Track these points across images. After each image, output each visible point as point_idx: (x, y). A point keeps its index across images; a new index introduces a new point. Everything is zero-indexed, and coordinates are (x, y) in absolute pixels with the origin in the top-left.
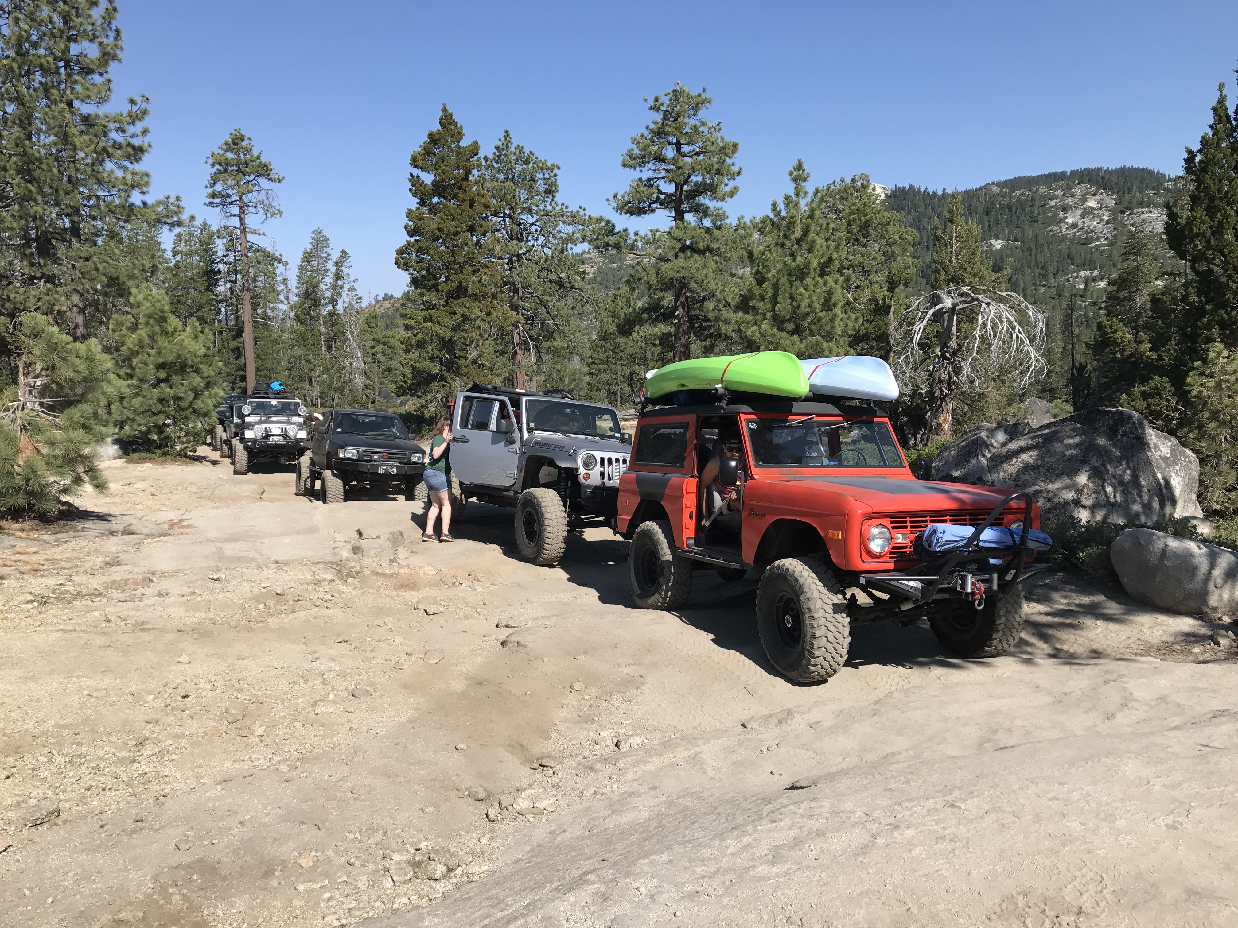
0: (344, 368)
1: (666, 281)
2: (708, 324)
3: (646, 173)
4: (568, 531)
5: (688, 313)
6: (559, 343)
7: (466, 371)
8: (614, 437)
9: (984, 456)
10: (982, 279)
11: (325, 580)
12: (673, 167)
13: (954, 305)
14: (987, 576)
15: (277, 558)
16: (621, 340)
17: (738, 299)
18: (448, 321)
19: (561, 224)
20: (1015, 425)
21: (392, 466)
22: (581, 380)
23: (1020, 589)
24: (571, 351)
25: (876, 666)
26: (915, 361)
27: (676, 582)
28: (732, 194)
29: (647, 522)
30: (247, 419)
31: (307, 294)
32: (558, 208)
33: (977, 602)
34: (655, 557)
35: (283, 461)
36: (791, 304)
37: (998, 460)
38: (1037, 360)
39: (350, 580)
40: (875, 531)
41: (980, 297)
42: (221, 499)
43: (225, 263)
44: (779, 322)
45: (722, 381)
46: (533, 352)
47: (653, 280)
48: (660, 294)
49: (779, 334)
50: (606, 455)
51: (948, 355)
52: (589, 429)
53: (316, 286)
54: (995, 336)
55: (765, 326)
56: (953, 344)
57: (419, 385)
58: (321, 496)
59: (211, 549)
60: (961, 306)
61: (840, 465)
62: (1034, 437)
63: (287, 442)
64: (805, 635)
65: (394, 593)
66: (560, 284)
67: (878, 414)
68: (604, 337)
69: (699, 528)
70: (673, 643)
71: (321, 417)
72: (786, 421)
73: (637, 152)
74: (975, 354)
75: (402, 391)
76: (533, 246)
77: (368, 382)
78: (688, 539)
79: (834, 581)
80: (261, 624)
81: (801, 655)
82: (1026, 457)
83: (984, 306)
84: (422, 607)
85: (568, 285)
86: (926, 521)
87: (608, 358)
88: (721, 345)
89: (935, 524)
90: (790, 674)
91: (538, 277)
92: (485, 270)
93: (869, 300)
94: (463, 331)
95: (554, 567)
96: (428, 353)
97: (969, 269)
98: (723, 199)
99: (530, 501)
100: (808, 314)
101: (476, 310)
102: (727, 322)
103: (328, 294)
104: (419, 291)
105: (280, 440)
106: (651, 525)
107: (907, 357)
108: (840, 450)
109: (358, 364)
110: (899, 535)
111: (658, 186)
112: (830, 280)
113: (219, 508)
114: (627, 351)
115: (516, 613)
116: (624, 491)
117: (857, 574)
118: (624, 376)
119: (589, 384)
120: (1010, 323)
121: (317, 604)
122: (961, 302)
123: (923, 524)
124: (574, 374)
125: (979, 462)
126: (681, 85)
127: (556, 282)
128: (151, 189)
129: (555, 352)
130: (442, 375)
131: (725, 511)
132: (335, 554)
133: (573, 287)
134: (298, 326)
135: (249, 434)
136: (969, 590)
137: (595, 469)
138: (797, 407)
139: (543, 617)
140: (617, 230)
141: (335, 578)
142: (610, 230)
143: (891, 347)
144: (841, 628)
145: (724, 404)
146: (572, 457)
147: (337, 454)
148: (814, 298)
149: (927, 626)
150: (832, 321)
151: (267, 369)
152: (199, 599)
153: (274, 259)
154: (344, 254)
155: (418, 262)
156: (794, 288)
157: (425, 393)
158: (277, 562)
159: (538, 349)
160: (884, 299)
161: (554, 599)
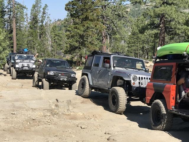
0: (45, 44)
1: (157, 14)
2: (172, 30)
4: (127, 102)
5: (164, 26)
6: (118, 36)
7: (87, 45)
8: (143, 70)
11: (47, 115)
15: (32, 108)
16: (140, 35)
18: (82, 29)
21: (65, 78)
22: (125, 49)
24: (122, 39)
27: (167, 121)
29: (157, 100)
30: (17, 61)
31: (34, 19)
34: (160, 112)
35: (28, 75)
39: (55, 116)
42: (9, 87)
43: (7, 8)
45: (186, 51)
46: (108, 39)
47: (152, 14)
50: (141, 76)
52: (133, 67)
53: (37, 16)
57: (72, 50)
58: (41, 87)
59: (10, 104)
63: (29, 69)
65: (70, 121)
66: (119, 15)
68: (134, 34)
69: (176, 103)
71: (42, 61)
75: (66, 52)
76: (110, 2)
77: (52, 49)
78: (172, 106)
80: (29, 129)
84: (80, 126)
85: (122, 16)
87: (135, 41)
91: (111, 13)
92: (95, 11)
94: (87, 32)
95: (122, 114)
96: (75, 39)
99: (114, 91)
101: (92, 25)
102: (179, 29)
103: (41, 19)
104: (72, 18)
105: (27, 68)
106: (158, 101)
109: (50, 43)
113: (9, 90)
114: (142, 39)
115: (111, 129)
116: (148, 89)
118: (140, 48)
119: (128, 50)
121: (46, 123)
124: (122, 47)
127: (118, 15)
129: (116, 39)
130: (80, 47)
131: (186, 97)
132: (50, 107)
133: (123, 17)
134: (31, 30)
135: (17, 66)
137: (137, 81)
139: (120, 131)
141: (51, 115)
145: (186, 59)
146: (129, 76)
147: (47, 73)
151: (20, 44)
152: (9, 120)
153: (23, 7)
154: (46, 6)
155: (72, 9)
157: (74, 53)
158: (32, 109)
159: (110, 38)
161: (123, 125)
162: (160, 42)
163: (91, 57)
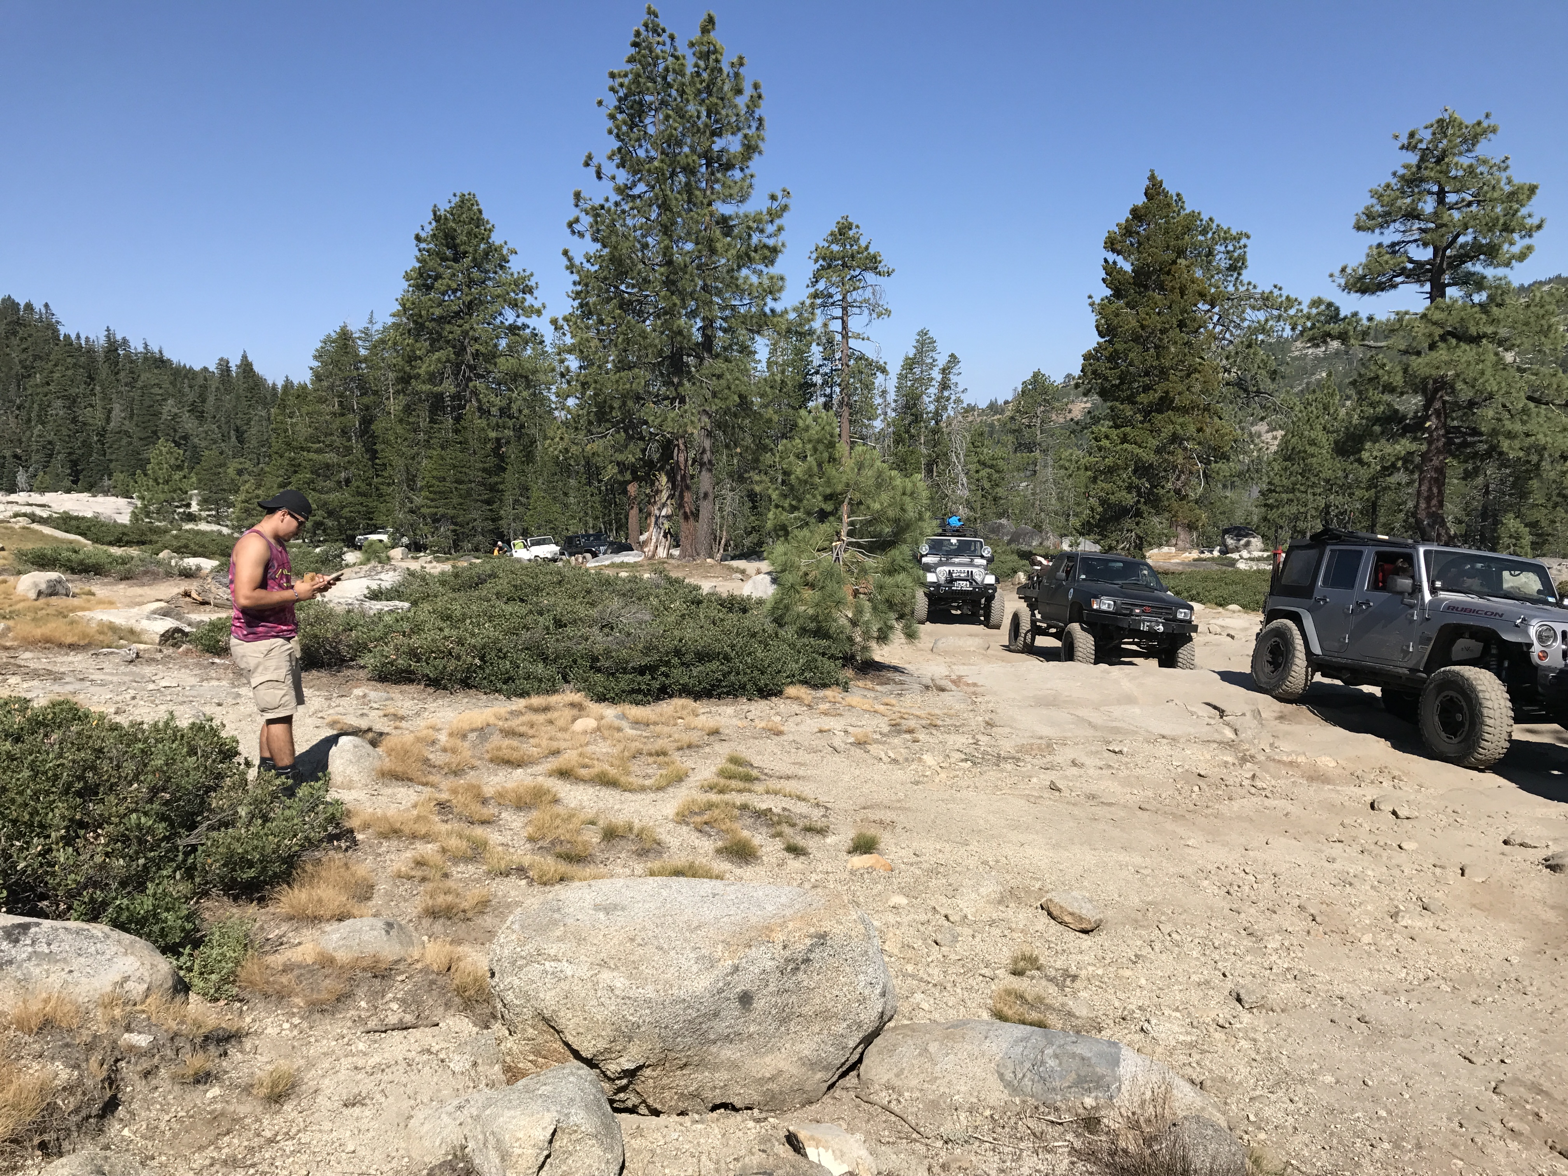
1: (1417, 380)
2: (1476, 438)
3: (1390, 235)
5: (1445, 425)
12: (1432, 225)
18: (1151, 442)
19: (1248, 310)
21: (1158, 623)
28: (1522, 257)
30: (926, 560)
31: (907, 408)
32: (1242, 289)
43: (821, 374)
47: (1398, 380)
53: (919, 398)
58: (1063, 654)
63: (975, 588)
73: (1378, 208)
95: (1483, 771)
98: (1508, 264)
99: (1455, 681)
104: (1109, 404)
105: (965, 586)
109: (963, 493)
111: (1406, 252)
126: (1450, 111)
128: (783, 295)
134: (896, 447)
135: (929, 578)
137: (1555, 645)
140: (1342, 316)
142: (1332, 313)
147: (1091, 605)
153: (875, 368)
154: (954, 359)
162: (1424, 488)
163: (1313, 553)
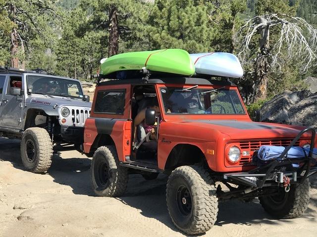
1: (104, 5)
2: (129, 31)
4: (53, 153)
5: (117, 25)
6: (39, 41)
8: (79, 98)
9: (286, 109)
10: (283, 10)
13: (269, 24)
14: (291, 174)
16: (77, 40)
17: (148, 18)
20: (303, 92)
22: (52, 63)
23: (308, 181)
24: (46, 46)
25: (231, 225)
26: (246, 56)
27: (119, 181)
29: (102, 147)
33: (286, 188)
34: (107, 167)
36: (178, 21)
37: (295, 111)
38: (313, 56)
40: (232, 150)
41: (282, 20)
44: (171, 32)
45: (146, 65)
46: (23, 46)
48: (100, 13)
49: (171, 39)
50: (75, 108)
51: (265, 52)
52: (63, 93)
54: (290, 42)
55: (164, 33)
56: (267, 46)
60: (272, 25)
61: (211, 114)
62: (313, 98)
64: (194, 208)
66: (40, 5)
67: (232, 85)
68: (66, 38)
69: (132, 151)
70: (118, 215)
72: (182, 88)
74: (279, 52)
78: (126, 156)
79: (209, 178)
81: (192, 220)
82: (310, 110)
83: (284, 25)
85: (45, 7)
86: (259, 144)
87: (69, 50)
88: (137, 44)
89: (264, 146)
90: (185, 230)
93: (221, 20)
95: (44, 174)
97: (277, 4)
99: (30, 135)
100: (188, 27)
102: (140, 30)
106: (104, 149)
107: (242, 53)
108: (210, 105)
110: (245, 152)
112: (200, 8)
114: (80, 47)
115: (25, 201)
116: (87, 129)
117: (223, 173)
118: (78, 61)
119: (57, 66)
120: (299, 35)
122: (272, 22)
123: (257, 146)
124: (48, 59)
125: (283, 112)
127: (37, 5)
129: (36, 46)
131: (148, 140)
133: (47, 8)
136: (282, 182)
138: (188, 81)
139: (41, 203)
143: (233, 47)
144: (213, 204)
145: (147, 78)
146: (55, 109)
148: (191, 18)
149: (258, 202)
150: (201, 31)
156: (180, 12)
159: (26, 44)
160: (229, 20)
161: (47, 192)
